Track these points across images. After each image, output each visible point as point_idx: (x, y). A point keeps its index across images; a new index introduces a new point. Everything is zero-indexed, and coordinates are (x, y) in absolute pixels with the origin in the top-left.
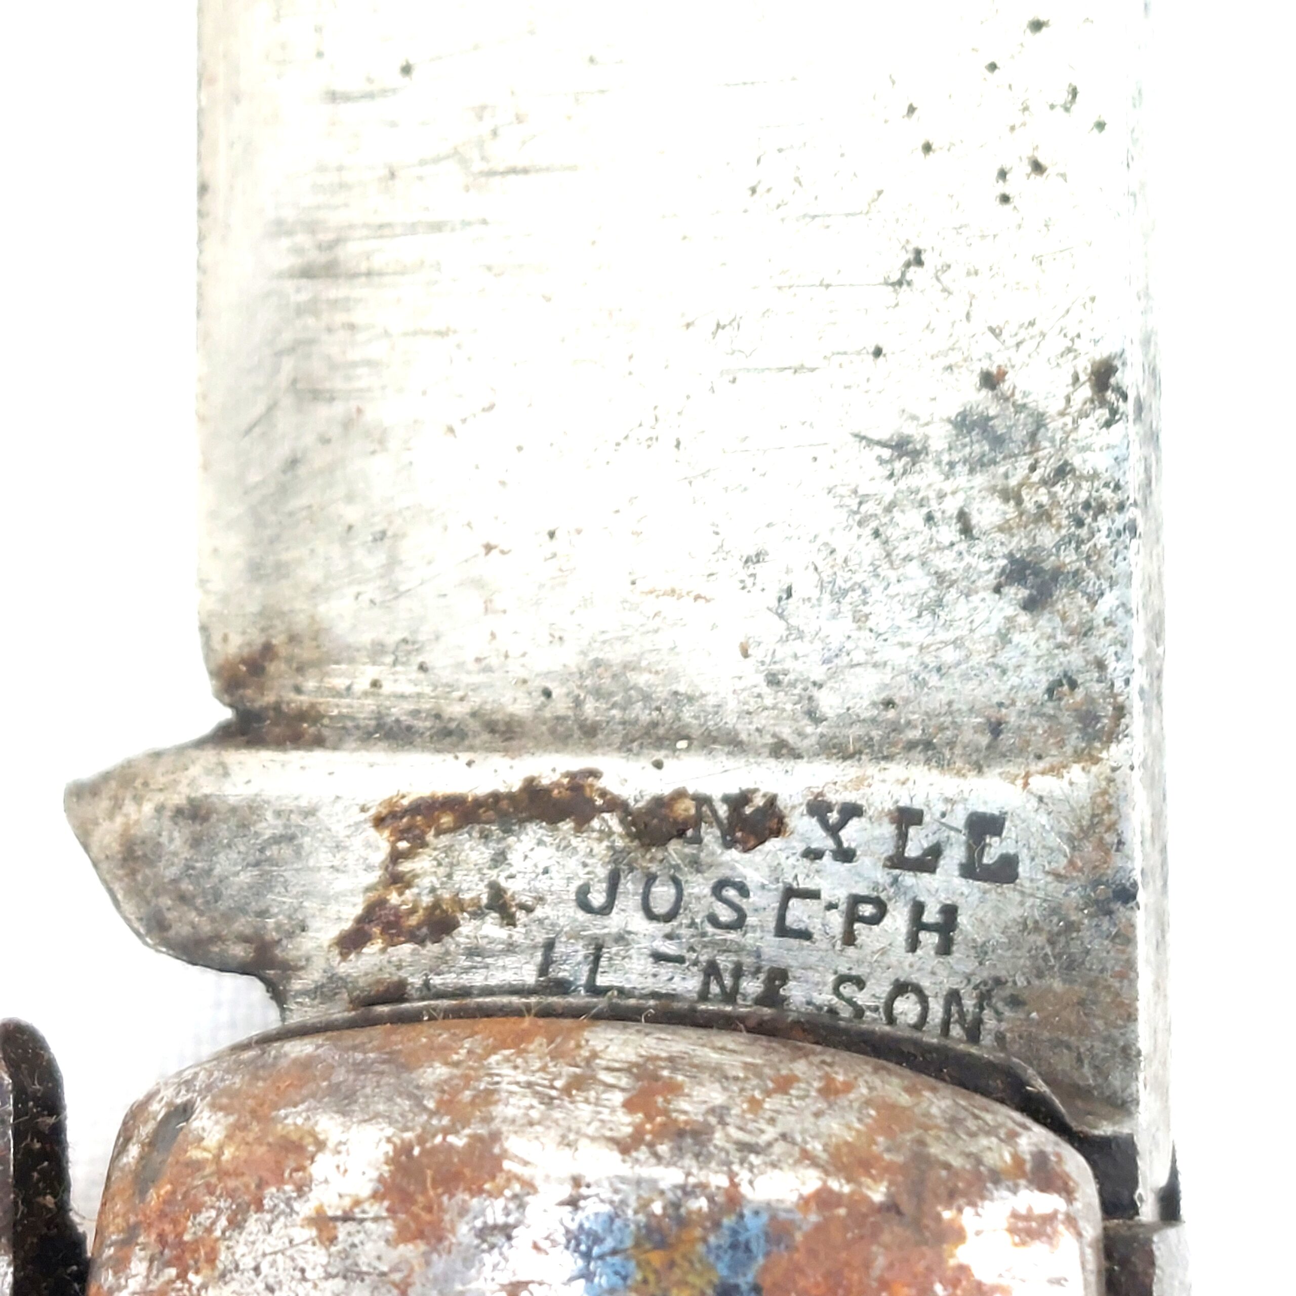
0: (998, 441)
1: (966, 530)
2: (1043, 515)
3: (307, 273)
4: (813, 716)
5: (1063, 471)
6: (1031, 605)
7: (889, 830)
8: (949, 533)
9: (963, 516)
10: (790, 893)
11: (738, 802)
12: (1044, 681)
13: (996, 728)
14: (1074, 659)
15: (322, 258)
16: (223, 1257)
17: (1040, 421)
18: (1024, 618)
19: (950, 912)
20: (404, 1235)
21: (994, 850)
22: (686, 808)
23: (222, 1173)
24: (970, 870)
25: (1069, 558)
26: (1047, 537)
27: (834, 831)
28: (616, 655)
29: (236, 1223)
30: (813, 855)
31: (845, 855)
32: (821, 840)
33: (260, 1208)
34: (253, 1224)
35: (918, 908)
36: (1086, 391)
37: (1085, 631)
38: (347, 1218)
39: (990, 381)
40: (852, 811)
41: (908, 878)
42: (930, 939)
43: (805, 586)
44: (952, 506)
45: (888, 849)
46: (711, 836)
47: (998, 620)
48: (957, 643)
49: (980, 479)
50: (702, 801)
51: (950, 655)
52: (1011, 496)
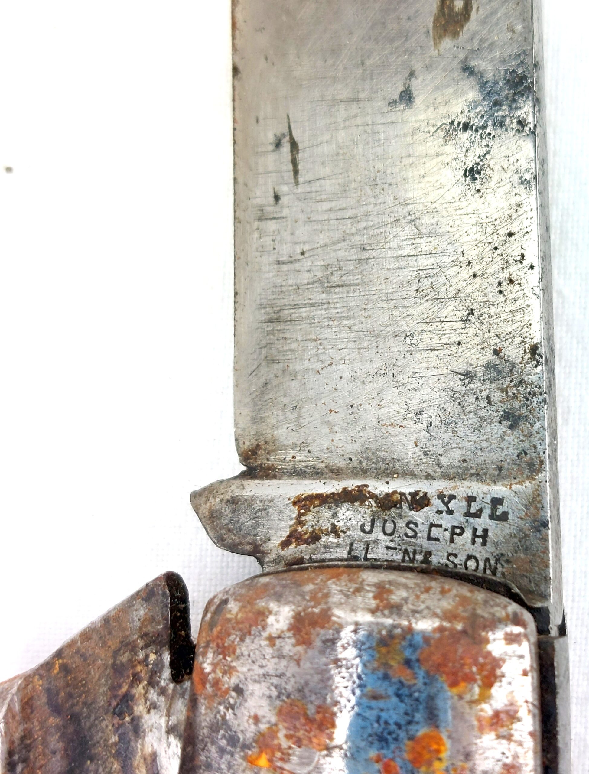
0: (499, 372)
1: (489, 403)
2: (515, 397)
3: (270, 321)
4: (439, 465)
5: (521, 382)
6: (511, 427)
7: (465, 504)
8: (483, 404)
9: (488, 397)
10: (432, 525)
11: (414, 495)
12: (516, 452)
13: (500, 469)
14: (526, 445)
15: (275, 316)
16: (238, 651)
17: (513, 365)
18: (509, 432)
19: (486, 531)
20: (298, 643)
21: (500, 510)
22: (397, 497)
23: (238, 623)
24: (491, 517)
25: (524, 411)
26: (516, 404)
27: (446, 504)
28: (373, 447)
29: (242, 640)
30: (439, 512)
31: (450, 512)
32: (442, 507)
33: (250, 634)
34: (248, 640)
35: (475, 530)
36: (528, 355)
37: (530, 435)
38: (279, 637)
39: (496, 352)
40: (452, 497)
41: (471, 520)
42: (479, 541)
43: (436, 422)
44: (484, 394)
45: (465, 510)
46: (405, 506)
47: (500, 432)
48: (487, 440)
49: (494, 385)
50: (402, 494)
51: (485, 444)
52: (504, 390)
